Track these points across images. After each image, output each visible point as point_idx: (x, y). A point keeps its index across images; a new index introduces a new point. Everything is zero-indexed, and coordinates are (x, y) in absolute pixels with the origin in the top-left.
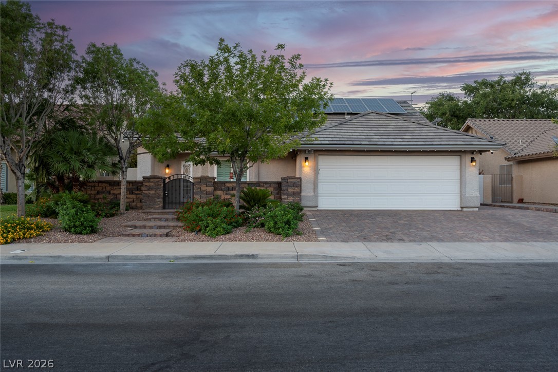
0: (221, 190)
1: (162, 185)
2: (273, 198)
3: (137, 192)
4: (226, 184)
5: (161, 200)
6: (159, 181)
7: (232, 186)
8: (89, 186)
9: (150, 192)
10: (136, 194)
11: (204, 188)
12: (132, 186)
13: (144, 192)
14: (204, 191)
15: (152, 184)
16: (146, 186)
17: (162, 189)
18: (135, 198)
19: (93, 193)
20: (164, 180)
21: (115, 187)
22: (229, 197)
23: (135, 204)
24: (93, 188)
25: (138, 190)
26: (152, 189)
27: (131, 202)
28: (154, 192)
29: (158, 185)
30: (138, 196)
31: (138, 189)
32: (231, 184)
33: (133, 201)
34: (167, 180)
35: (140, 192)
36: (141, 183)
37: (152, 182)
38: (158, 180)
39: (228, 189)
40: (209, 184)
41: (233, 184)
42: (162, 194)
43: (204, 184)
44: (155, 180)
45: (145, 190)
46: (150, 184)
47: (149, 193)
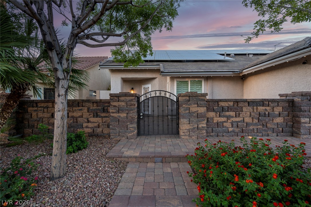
0: (213, 110)
1: (136, 106)
2: (282, 121)
3: (103, 115)
4: (220, 103)
5: (135, 125)
6: (132, 100)
7: (227, 105)
8: (41, 107)
9: (120, 114)
10: (102, 117)
11: (194, 108)
12: (97, 106)
13: (112, 114)
14: (194, 113)
15: (123, 104)
16: (115, 106)
17: (136, 110)
18: (101, 121)
19: (46, 116)
20: (139, 98)
21: (74, 108)
22: (224, 119)
23: (101, 129)
24: (45, 110)
25: (104, 112)
26: (123, 111)
27: (96, 127)
28: (125, 115)
29: (131, 105)
30: (105, 119)
31: (105, 110)
32: (226, 103)
33: (99, 126)
34: (142, 99)
35: (107, 115)
36: (108, 102)
37: (123, 101)
38: (131, 98)
39: (223, 109)
40: (201, 103)
41: (229, 103)
42: (136, 117)
43: (194, 104)
44: (126, 98)
45: (113, 113)
46: (120, 103)
47: (120, 117)
